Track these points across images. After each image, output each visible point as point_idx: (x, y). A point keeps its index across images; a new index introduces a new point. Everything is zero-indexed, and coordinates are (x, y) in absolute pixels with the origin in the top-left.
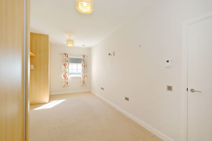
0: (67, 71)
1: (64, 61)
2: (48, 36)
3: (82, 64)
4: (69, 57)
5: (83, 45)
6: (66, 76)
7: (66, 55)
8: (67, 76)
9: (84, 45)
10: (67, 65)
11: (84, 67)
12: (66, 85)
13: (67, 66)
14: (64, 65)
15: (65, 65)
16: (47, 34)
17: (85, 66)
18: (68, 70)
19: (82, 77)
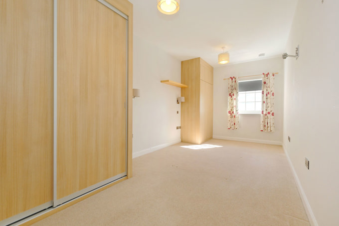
0: (235, 104)
1: (230, 89)
2: (199, 58)
3: (261, 91)
4: (239, 81)
5: (260, 55)
6: (233, 112)
7: (234, 79)
8: (235, 112)
9: (263, 55)
10: (235, 95)
11: (267, 95)
12: (233, 126)
13: (234, 97)
14: (230, 95)
15: (232, 95)
16: (197, 56)
17: (268, 93)
18: (237, 103)
19: (261, 114)
